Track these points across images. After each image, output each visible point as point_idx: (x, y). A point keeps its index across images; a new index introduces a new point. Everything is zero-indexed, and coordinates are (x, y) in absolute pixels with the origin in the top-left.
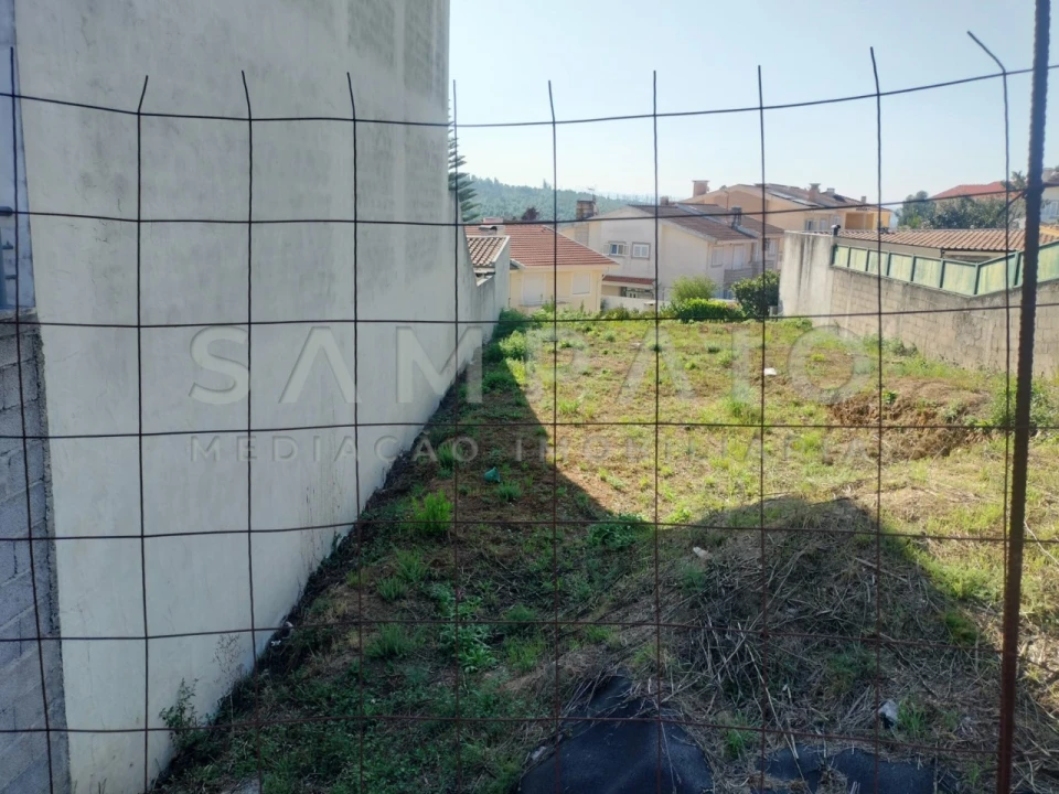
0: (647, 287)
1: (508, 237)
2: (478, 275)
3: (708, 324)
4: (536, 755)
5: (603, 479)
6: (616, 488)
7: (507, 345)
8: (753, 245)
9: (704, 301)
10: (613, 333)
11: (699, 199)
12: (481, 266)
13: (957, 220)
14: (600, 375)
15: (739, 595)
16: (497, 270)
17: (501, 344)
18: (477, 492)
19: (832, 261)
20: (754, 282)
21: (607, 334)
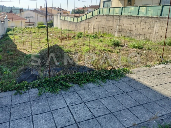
0: (33, 24)
1: (7, 15)
2: (2, 22)
3: (43, 29)
4: (17, 78)
5: (26, 51)
6: (28, 51)
7: (8, 33)
8: (50, 17)
9: (42, 25)
10: (27, 31)
11: (41, 9)
12: (2, 20)
13: (78, 12)
14: (25, 37)
15: (43, 56)
16: (5, 21)
17: (7, 33)
18: (6, 54)
19: (60, 18)
20: (50, 22)
21: (26, 31)
